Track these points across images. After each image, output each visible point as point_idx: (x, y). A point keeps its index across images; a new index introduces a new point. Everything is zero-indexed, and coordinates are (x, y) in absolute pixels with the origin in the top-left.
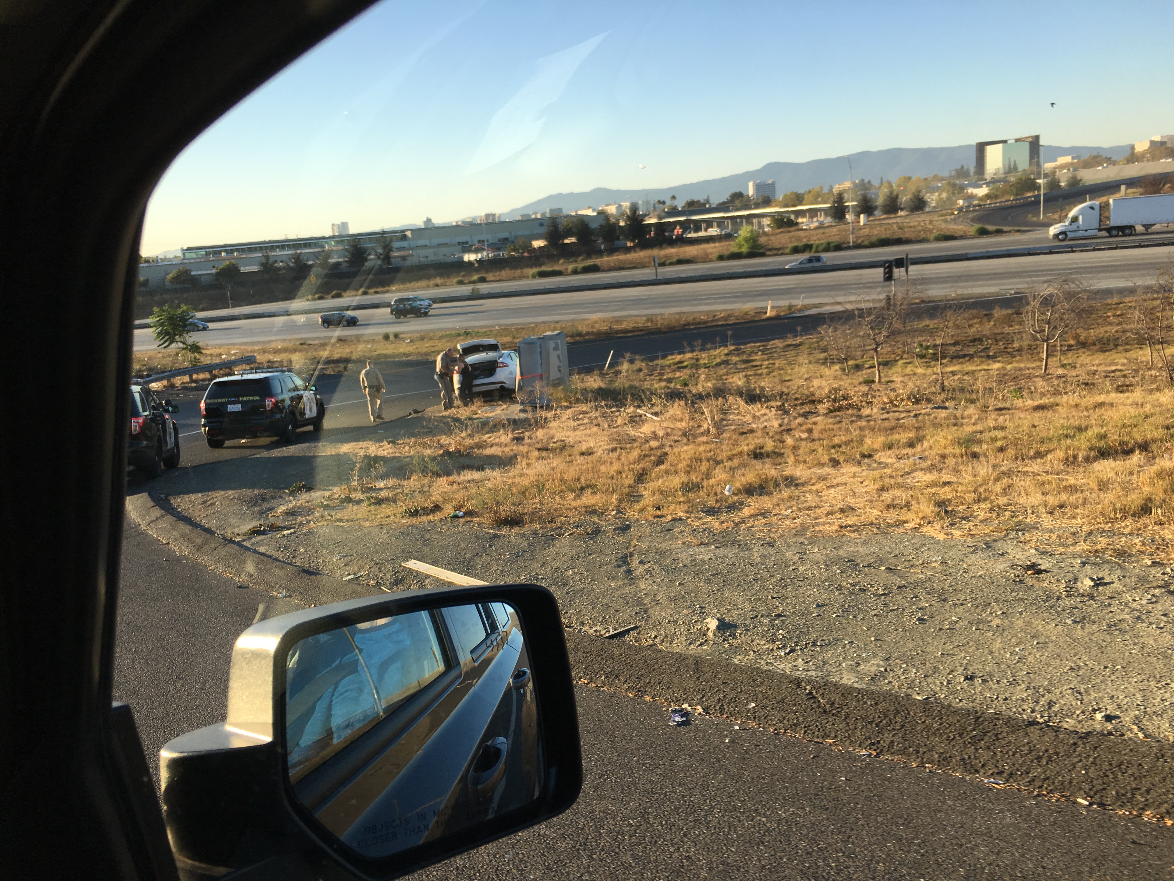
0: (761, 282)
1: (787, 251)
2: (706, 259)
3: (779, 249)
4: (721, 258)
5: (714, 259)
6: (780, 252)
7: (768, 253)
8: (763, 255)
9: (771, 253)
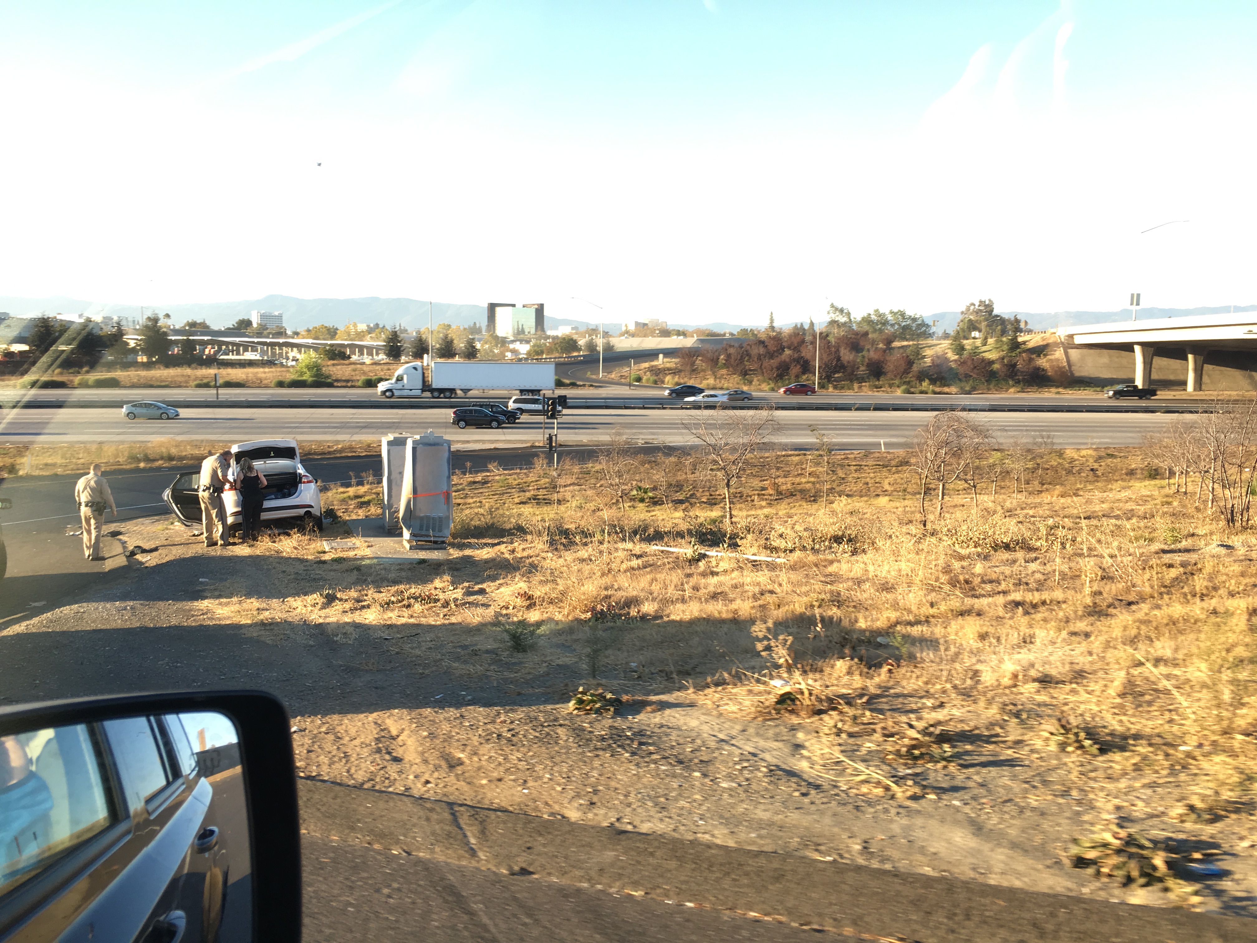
0: (354, 414)
1: (360, 384)
2: (260, 384)
3: (348, 381)
4: (281, 384)
5: (273, 385)
6: (349, 384)
7: (335, 384)
8: (330, 385)
9: (339, 384)
